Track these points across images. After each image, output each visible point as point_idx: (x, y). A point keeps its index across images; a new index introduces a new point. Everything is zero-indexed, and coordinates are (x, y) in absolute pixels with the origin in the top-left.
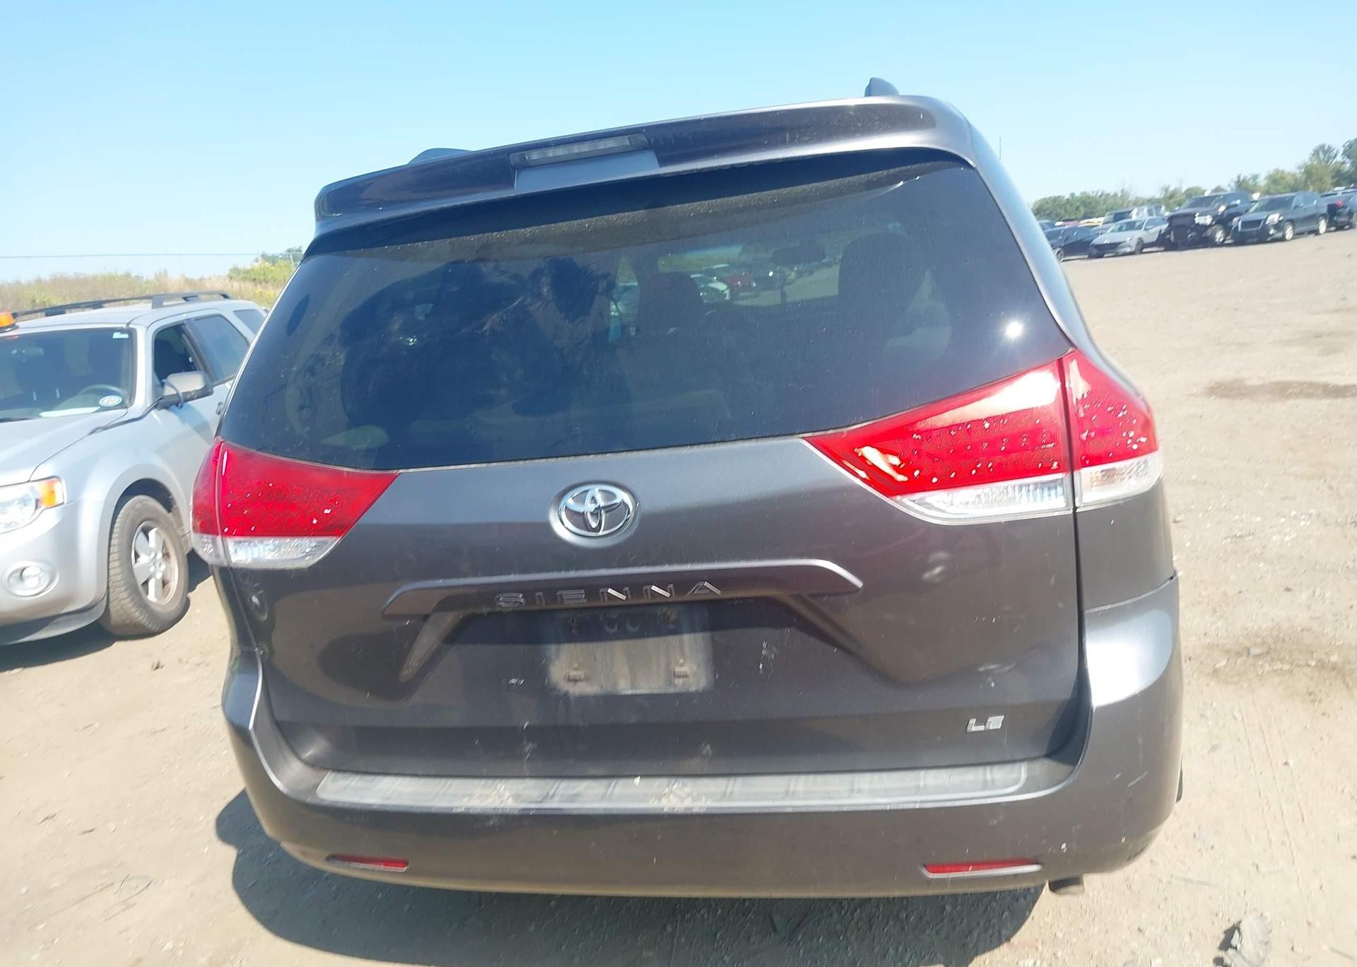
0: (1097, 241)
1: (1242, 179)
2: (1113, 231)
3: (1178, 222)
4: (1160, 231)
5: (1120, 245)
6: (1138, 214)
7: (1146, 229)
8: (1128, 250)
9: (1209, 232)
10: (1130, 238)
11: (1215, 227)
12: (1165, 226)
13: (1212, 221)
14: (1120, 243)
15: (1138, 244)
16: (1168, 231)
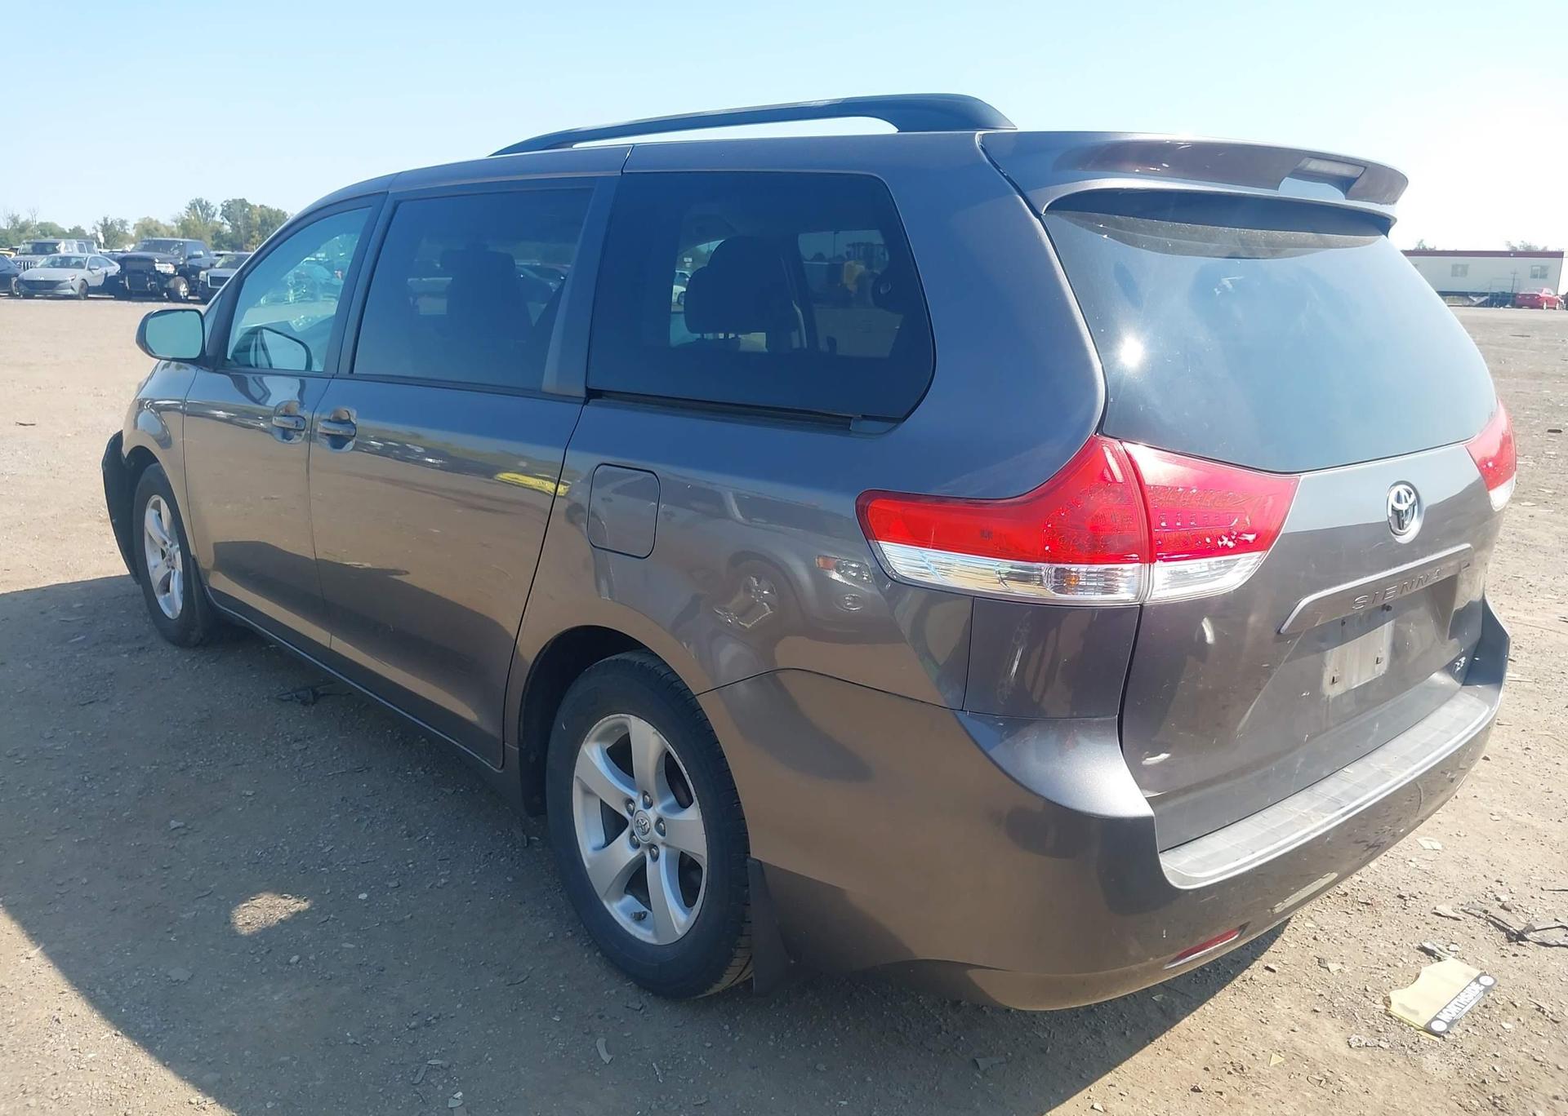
0: (26, 275)
1: (109, 223)
2: (42, 266)
3: (130, 266)
4: (107, 274)
5: (61, 285)
6: (66, 248)
7: (90, 270)
8: (70, 292)
9: (172, 284)
10: (71, 278)
11: (177, 278)
12: (116, 268)
13: (175, 272)
14: (60, 282)
15: (82, 286)
16: (120, 276)
